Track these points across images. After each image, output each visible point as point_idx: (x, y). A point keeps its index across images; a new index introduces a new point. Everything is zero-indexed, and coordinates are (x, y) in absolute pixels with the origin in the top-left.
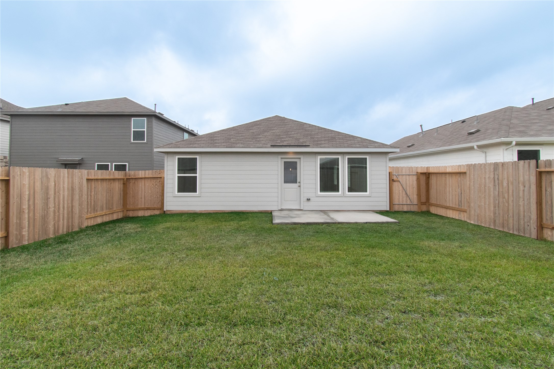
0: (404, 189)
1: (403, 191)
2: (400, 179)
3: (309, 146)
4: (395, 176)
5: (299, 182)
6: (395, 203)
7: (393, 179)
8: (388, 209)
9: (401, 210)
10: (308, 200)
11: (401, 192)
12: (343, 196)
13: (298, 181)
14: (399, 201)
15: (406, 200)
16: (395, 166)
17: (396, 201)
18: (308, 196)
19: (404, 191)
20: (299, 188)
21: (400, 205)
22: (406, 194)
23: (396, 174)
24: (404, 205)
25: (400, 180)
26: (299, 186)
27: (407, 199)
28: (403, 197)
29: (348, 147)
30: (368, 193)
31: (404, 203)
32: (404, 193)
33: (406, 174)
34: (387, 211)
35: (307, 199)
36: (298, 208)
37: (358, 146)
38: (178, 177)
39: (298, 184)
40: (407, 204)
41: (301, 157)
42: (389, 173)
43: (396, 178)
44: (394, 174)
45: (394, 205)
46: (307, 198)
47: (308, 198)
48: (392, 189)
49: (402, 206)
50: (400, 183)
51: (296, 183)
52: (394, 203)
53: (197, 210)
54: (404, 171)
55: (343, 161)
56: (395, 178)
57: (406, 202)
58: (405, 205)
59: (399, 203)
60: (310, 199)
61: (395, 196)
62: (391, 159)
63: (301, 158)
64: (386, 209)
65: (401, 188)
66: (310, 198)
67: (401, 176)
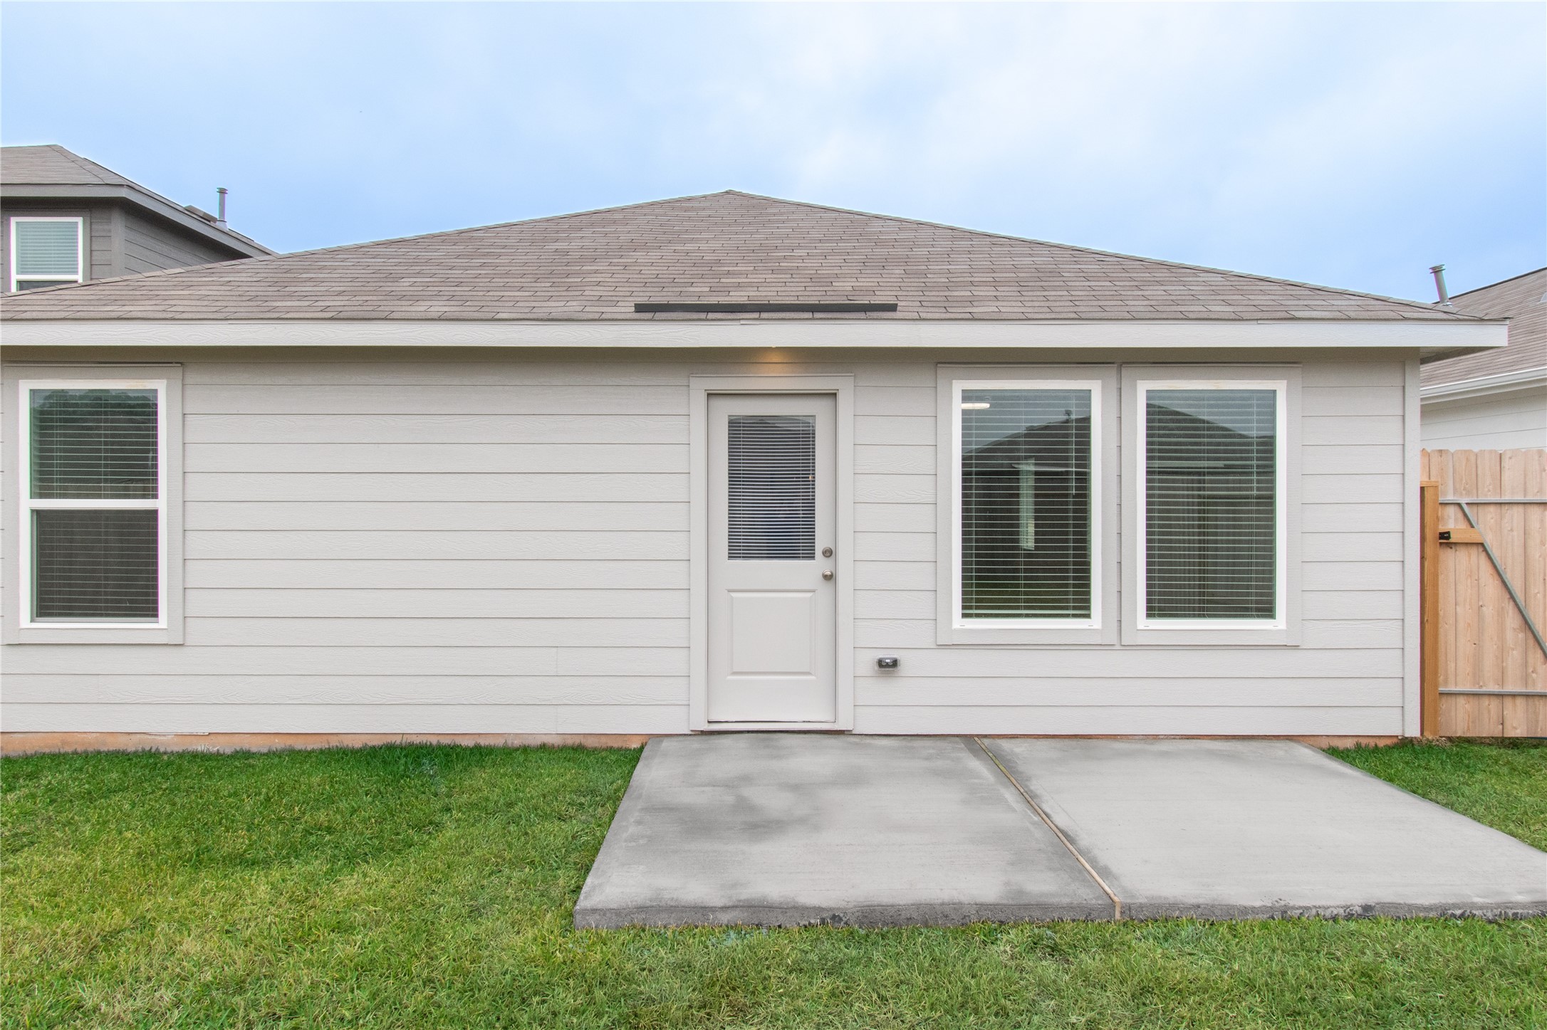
0: (1512, 598)
1: (1501, 613)
2: (1488, 526)
3: (893, 308)
4: (1451, 511)
5: (828, 553)
6: (1452, 688)
7: (1442, 529)
8: (1413, 731)
9: (1489, 729)
10: (888, 666)
11: (1489, 611)
12: (1112, 639)
13: (821, 544)
14: (1477, 673)
15: (1526, 664)
16: (1453, 446)
17: (1457, 677)
18: (887, 642)
19: (1510, 607)
20: (824, 589)
21: (1485, 701)
22: (1527, 625)
23: (1463, 501)
24: (1508, 702)
25: (1489, 540)
26: (829, 578)
27: (1531, 661)
28: (1502, 651)
29: (1155, 316)
30: (1278, 624)
31: (1509, 688)
32: (1512, 620)
33: (1530, 498)
34: (1404, 744)
35: (881, 664)
36: (818, 716)
37: (1218, 308)
38: (39, 515)
39: (819, 565)
40: (1527, 696)
41: (842, 383)
42: (1422, 489)
43: (1463, 525)
44: (1450, 497)
45: (1444, 699)
46: (881, 655)
47: (888, 656)
48: (1436, 595)
49: (1494, 704)
50: (1483, 555)
51: (812, 557)
52: (1446, 682)
53: (161, 730)
54: (1511, 475)
55: (1114, 415)
56: (1452, 522)
57: (1526, 679)
58: (1519, 701)
59: (1476, 689)
60: (895, 663)
61: (1451, 638)
62: (1433, 410)
63: (840, 397)
64: (1396, 730)
65: (1491, 587)
66: (895, 655)
67: (1492, 508)
